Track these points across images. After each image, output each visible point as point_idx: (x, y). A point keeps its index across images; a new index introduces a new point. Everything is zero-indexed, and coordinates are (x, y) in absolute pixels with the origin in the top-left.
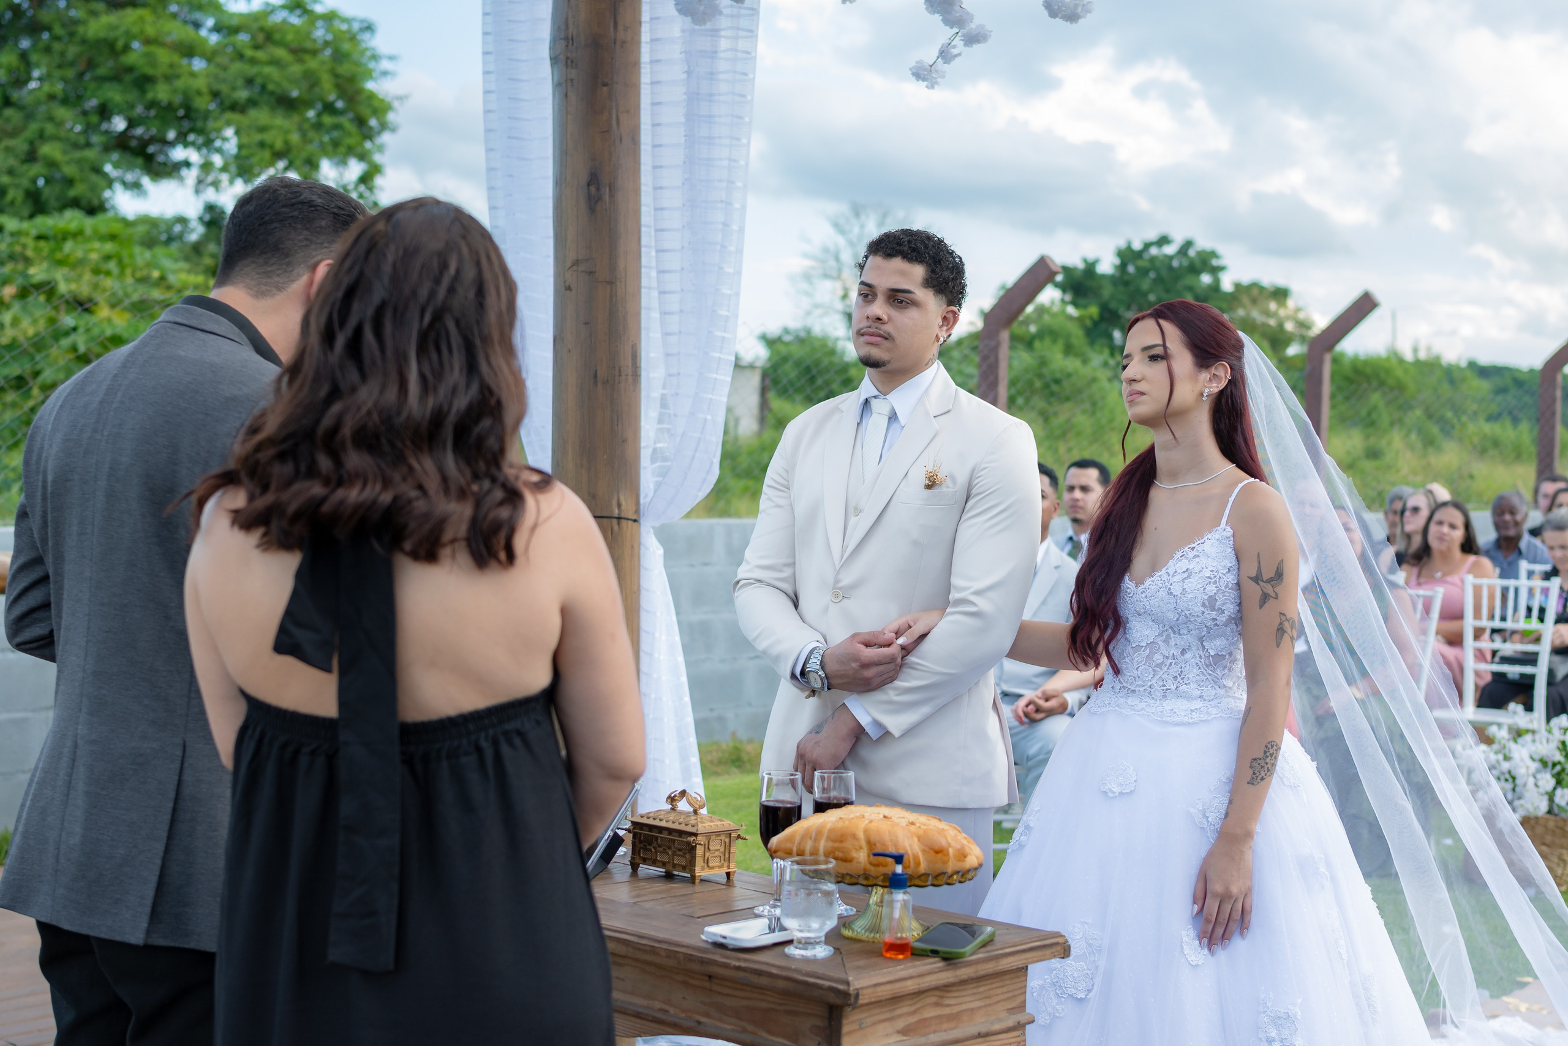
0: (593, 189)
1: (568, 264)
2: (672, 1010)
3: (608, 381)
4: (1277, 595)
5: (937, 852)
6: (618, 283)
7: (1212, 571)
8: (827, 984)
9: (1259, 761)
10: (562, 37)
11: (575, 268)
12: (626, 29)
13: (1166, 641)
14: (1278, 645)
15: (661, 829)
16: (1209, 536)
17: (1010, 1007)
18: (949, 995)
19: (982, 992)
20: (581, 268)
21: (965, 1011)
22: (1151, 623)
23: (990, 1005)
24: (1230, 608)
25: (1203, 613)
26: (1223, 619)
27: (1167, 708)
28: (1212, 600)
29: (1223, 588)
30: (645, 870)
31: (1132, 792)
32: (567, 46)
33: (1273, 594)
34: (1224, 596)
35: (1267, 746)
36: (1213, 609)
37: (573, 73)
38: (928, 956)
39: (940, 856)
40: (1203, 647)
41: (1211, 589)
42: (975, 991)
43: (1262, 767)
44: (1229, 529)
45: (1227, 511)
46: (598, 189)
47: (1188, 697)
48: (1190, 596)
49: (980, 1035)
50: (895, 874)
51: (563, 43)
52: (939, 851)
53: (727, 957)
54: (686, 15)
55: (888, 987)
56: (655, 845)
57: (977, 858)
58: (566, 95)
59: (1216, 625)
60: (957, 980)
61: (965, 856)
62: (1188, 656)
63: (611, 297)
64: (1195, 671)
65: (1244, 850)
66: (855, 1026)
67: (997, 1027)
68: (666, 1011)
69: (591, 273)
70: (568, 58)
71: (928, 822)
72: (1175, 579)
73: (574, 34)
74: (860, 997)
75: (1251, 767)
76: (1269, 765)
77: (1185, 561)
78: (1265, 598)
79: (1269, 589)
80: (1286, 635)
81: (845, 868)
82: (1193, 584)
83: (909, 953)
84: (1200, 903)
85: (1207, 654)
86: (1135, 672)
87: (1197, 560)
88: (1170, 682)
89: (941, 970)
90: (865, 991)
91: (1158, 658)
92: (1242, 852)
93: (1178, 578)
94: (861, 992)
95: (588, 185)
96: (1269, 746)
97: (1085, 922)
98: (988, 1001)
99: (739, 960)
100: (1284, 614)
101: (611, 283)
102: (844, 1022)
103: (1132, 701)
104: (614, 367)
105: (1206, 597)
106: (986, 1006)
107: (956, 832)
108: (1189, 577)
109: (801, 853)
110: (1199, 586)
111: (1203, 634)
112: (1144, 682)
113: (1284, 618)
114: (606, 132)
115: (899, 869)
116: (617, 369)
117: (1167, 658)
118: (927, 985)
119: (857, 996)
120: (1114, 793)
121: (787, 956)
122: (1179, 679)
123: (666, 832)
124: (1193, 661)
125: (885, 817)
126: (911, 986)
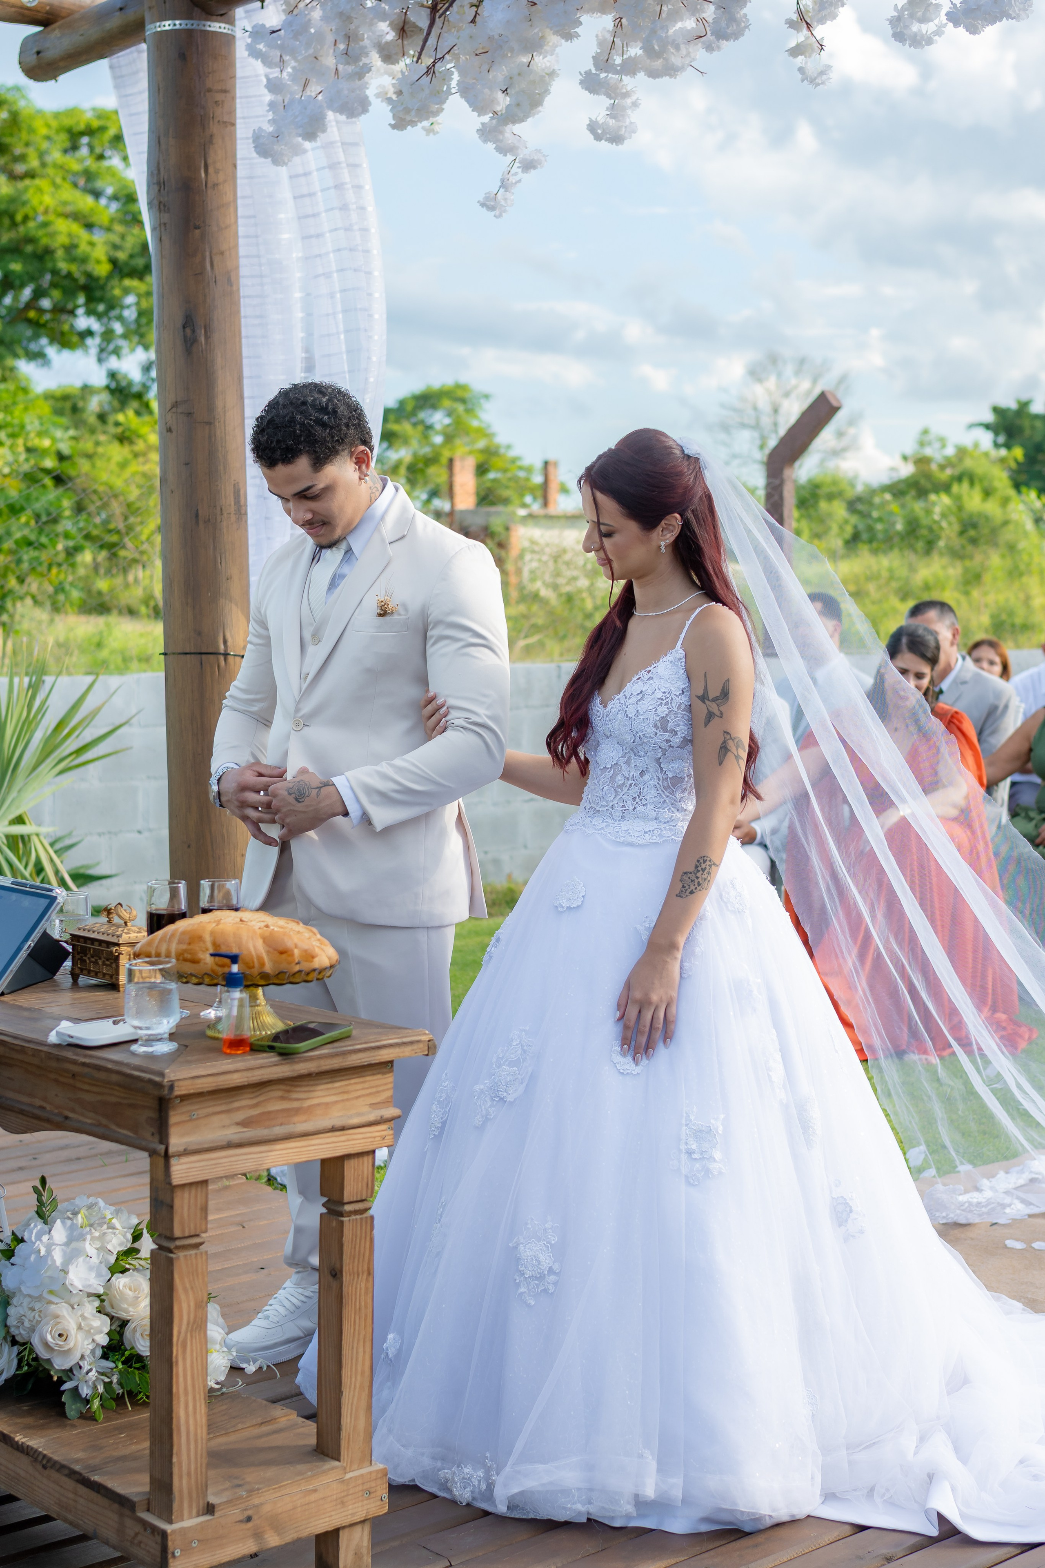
0: (188, 331)
1: (169, 406)
2: (48, 1107)
3: (209, 520)
4: (721, 713)
5: (282, 953)
6: (217, 424)
7: (665, 692)
8: (147, 1076)
9: (690, 875)
10: (155, 181)
11: (174, 410)
12: (217, 172)
13: (628, 763)
14: (720, 764)
15: (93, 940)
16: (665, 659)
17: (373, 1102)
18: (298, 1089)
19: (339, 1087)
20: (180, 410)
21: (319, 1105)
22: (616, 745)
23: (348, 1100)
24: (682, 730)
25: (656, 734)
26: (676, 740)
27: (624, 828)
28: (664, 720)
29: (675, 709)
30: (83, 980)
31: (578, 907)
32: (159, 191)
33: (718, 713)
34: (676, 717)
35: (698, 861)
36: (665, 731)
37: (166, 217)
38: (265, 1051)
39: (284, 956)
40: (661, 769)
41: (663, 710)
42: (330, 1086)
43: (692, 881)
44: (681, 651)
45: (683, 635)
46: (193, 331)
47: (644, 818)
48: (642, 717)
49: (333, 1129)
50: (231, 974)
51: (156, 188)
52: (283, 952)
53: (77, 1055)
54: (266, 157)
55: (210, 1079)
56: (89, 956)
57: (329, 959)
58: (161, 240)
59: (671, 746)
60: (295, 1074)
61: (313, 957)
62: (646, 777)
63: (210, 437)
64: (653, 792)
65: (668, 960)
66: (184, 1118)
67: (355, 1121)
68: (44, 1108)
69: (189, 414)
70: (160, 203)
71: (286, 925)
72: (630, 701)
73: (166, 178)
74: (176, 1089)
75: (681, 881)
76: (700, 880)
77: (640, 683)
78: (710, 716)
79: (714, 707)
80: (729, 753)
81: (188, 968)
82: (646, 705)
83: (248, 1049)
84: (622, 1010)
85: (665, 776)
86: (601, 792)
87: (651, 682)
88: (629, 803)
89: (276, 1065)
90: (181, 1083)
91: (620, 779)
92: (666, 962)
93: (633, 700)
94: (176, 1084)
95: (184, 327)
96: (701, 861)
97: (524, 1030)
98: (346, 1096)
99: (86, 1056)
100: (728, 733)
101: (209, 423)
102: (171, 1113)
103: (598, 821)
104: (215, 507)
105: (658, 718)
106: (343, 1101)
107: (311, 934)
108: (642, 699)
109: (158, 955)
110: (651, 707)
111: (660, 755)
112: (607, 802)
113: (728, 737)
114: (200, 274)
115: (235, 968)
116: (218, 508)
117: (628, 779)
118: (258, 1078)
119: (171, 1087)
120: (563, 907)
121: (133, 1054)
122: (638, 800)
123: (96, 943)
124: (651, 782)
125: (241, 920)
126: (237, 1079)
